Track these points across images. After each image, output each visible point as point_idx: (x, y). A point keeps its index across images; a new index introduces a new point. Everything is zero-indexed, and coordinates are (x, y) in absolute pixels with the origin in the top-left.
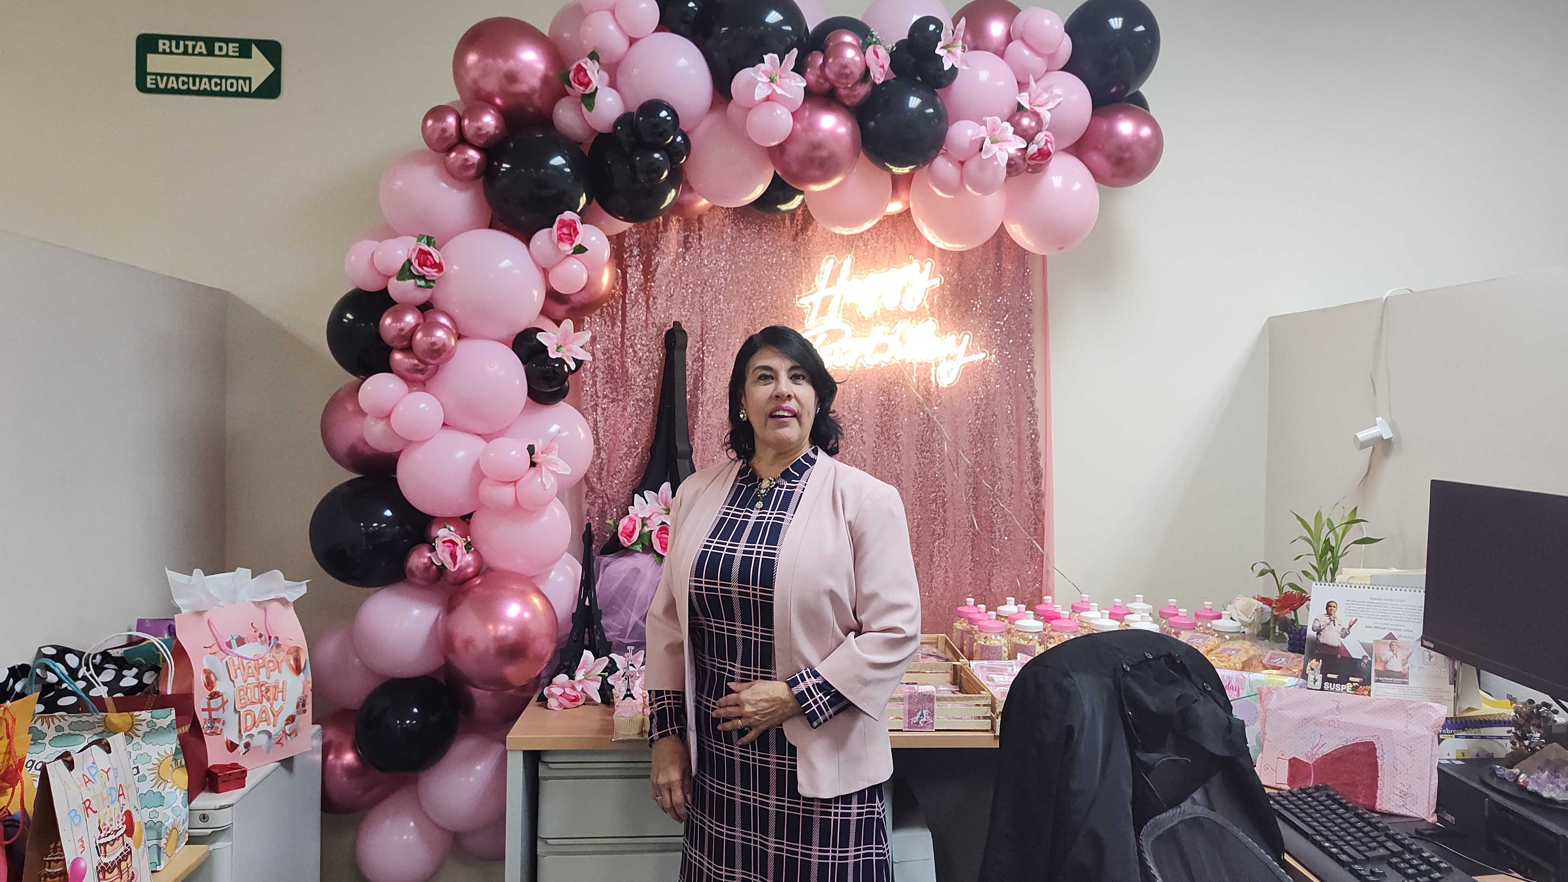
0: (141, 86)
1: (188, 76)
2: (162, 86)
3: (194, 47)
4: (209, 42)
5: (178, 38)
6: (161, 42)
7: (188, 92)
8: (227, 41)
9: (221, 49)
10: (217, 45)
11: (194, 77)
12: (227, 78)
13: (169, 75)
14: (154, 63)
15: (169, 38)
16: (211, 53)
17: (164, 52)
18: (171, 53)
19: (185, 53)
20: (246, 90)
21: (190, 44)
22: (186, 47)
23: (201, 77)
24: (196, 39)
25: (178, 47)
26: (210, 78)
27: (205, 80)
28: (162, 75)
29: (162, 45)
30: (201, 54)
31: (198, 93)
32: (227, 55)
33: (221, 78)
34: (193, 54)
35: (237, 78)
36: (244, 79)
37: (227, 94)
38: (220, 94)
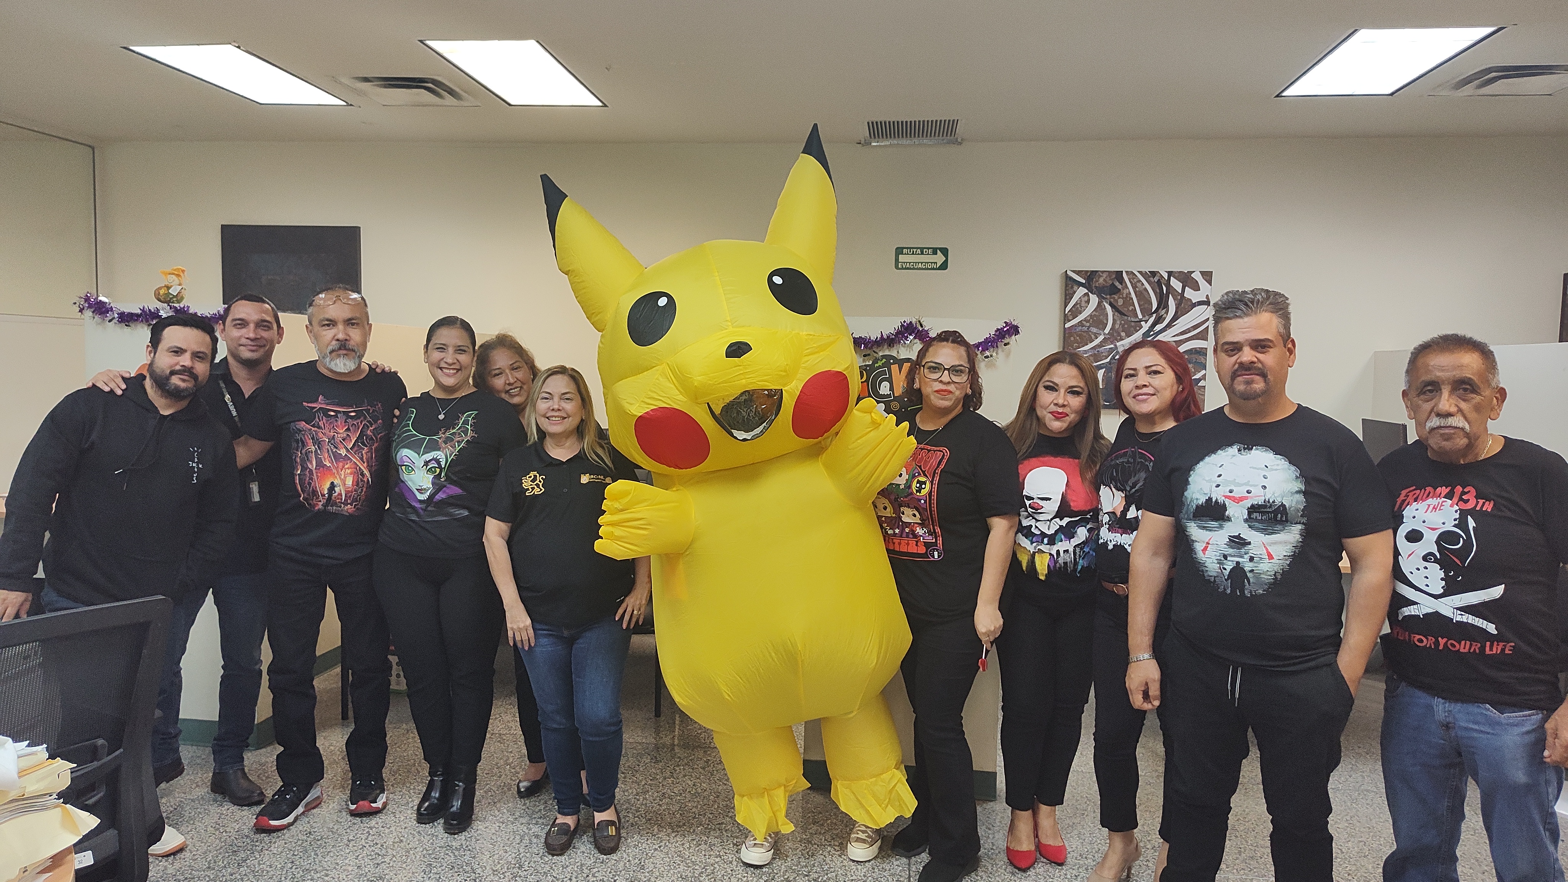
0: (897, 267)
1: (914, 263)
2: (904, 267)
3: (916, 251)
4: (922, 249)
5: (910, 248)
6: (904, 250)
7: (914, 269)
8: (928, 248)
9: (926, 252)
10: (925, 250)
11: (916, 263)
12: (928, 263)
13: (907, 263)
14: (902, 258)
15: (907, 248)
16: (922, 253)
17: (905, 254)
18: (908, 254)
19: (913, 254)
20: (935, 267)
21: (915, 250)
22: (913, 251)
23: (919, 263)
24: (917, 248)
25: (910, 252)
26: (922, 263)
27: (920, 264)
28: (904, 263)
29: (905, 251)
30: (918, 254)
31: (918, 269)
32: (928, 254)
33: (926, 263)
34: (916, 254)
35: (932, 263)
36: (934, 263)
37: (928, 269)
38: (925, 269)
